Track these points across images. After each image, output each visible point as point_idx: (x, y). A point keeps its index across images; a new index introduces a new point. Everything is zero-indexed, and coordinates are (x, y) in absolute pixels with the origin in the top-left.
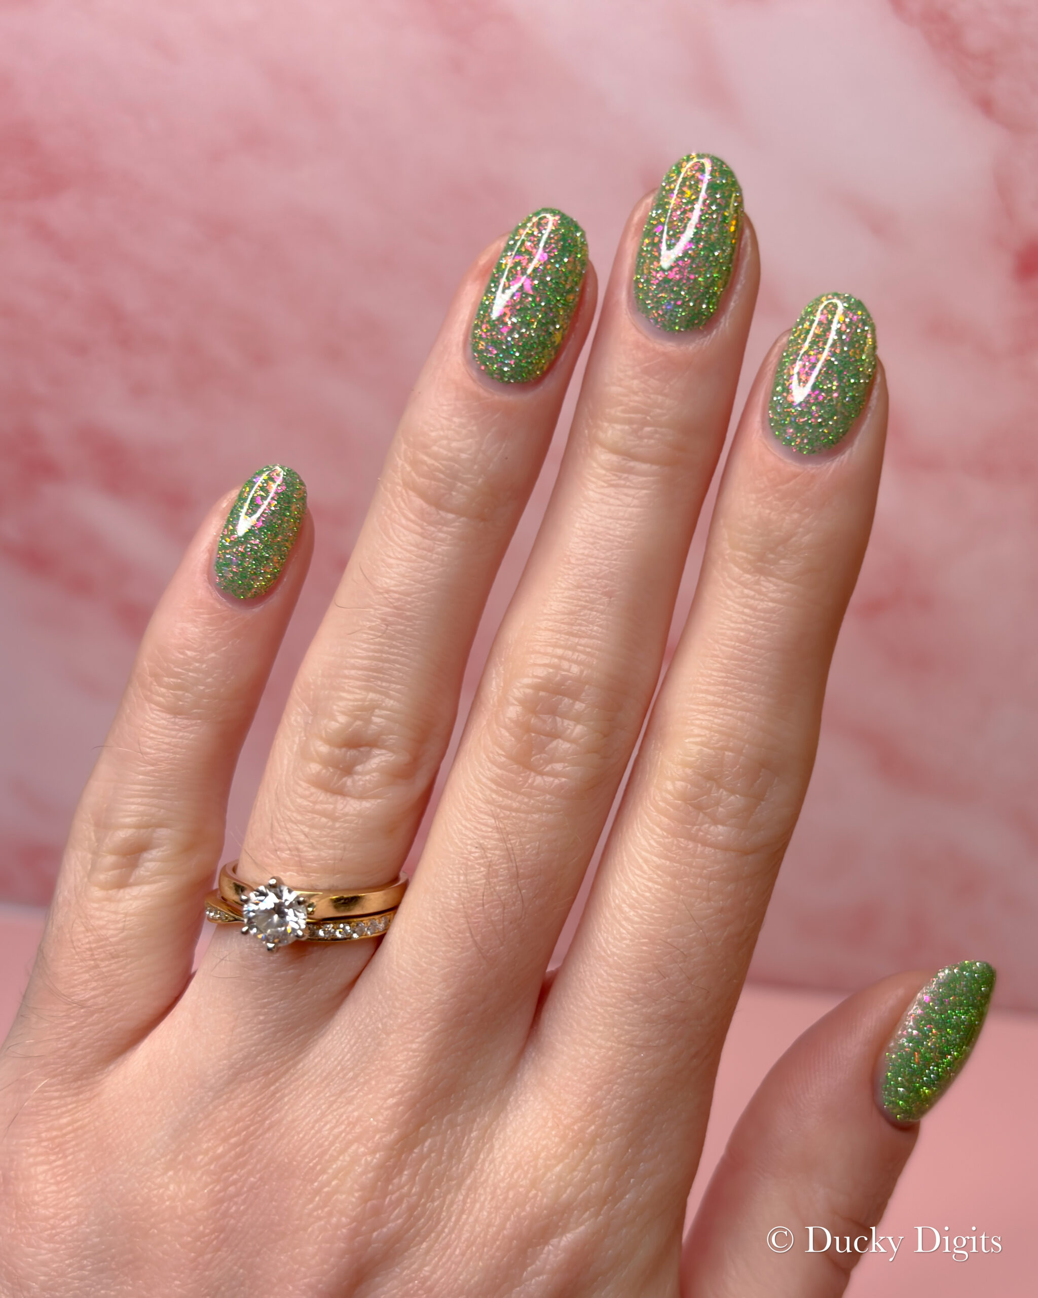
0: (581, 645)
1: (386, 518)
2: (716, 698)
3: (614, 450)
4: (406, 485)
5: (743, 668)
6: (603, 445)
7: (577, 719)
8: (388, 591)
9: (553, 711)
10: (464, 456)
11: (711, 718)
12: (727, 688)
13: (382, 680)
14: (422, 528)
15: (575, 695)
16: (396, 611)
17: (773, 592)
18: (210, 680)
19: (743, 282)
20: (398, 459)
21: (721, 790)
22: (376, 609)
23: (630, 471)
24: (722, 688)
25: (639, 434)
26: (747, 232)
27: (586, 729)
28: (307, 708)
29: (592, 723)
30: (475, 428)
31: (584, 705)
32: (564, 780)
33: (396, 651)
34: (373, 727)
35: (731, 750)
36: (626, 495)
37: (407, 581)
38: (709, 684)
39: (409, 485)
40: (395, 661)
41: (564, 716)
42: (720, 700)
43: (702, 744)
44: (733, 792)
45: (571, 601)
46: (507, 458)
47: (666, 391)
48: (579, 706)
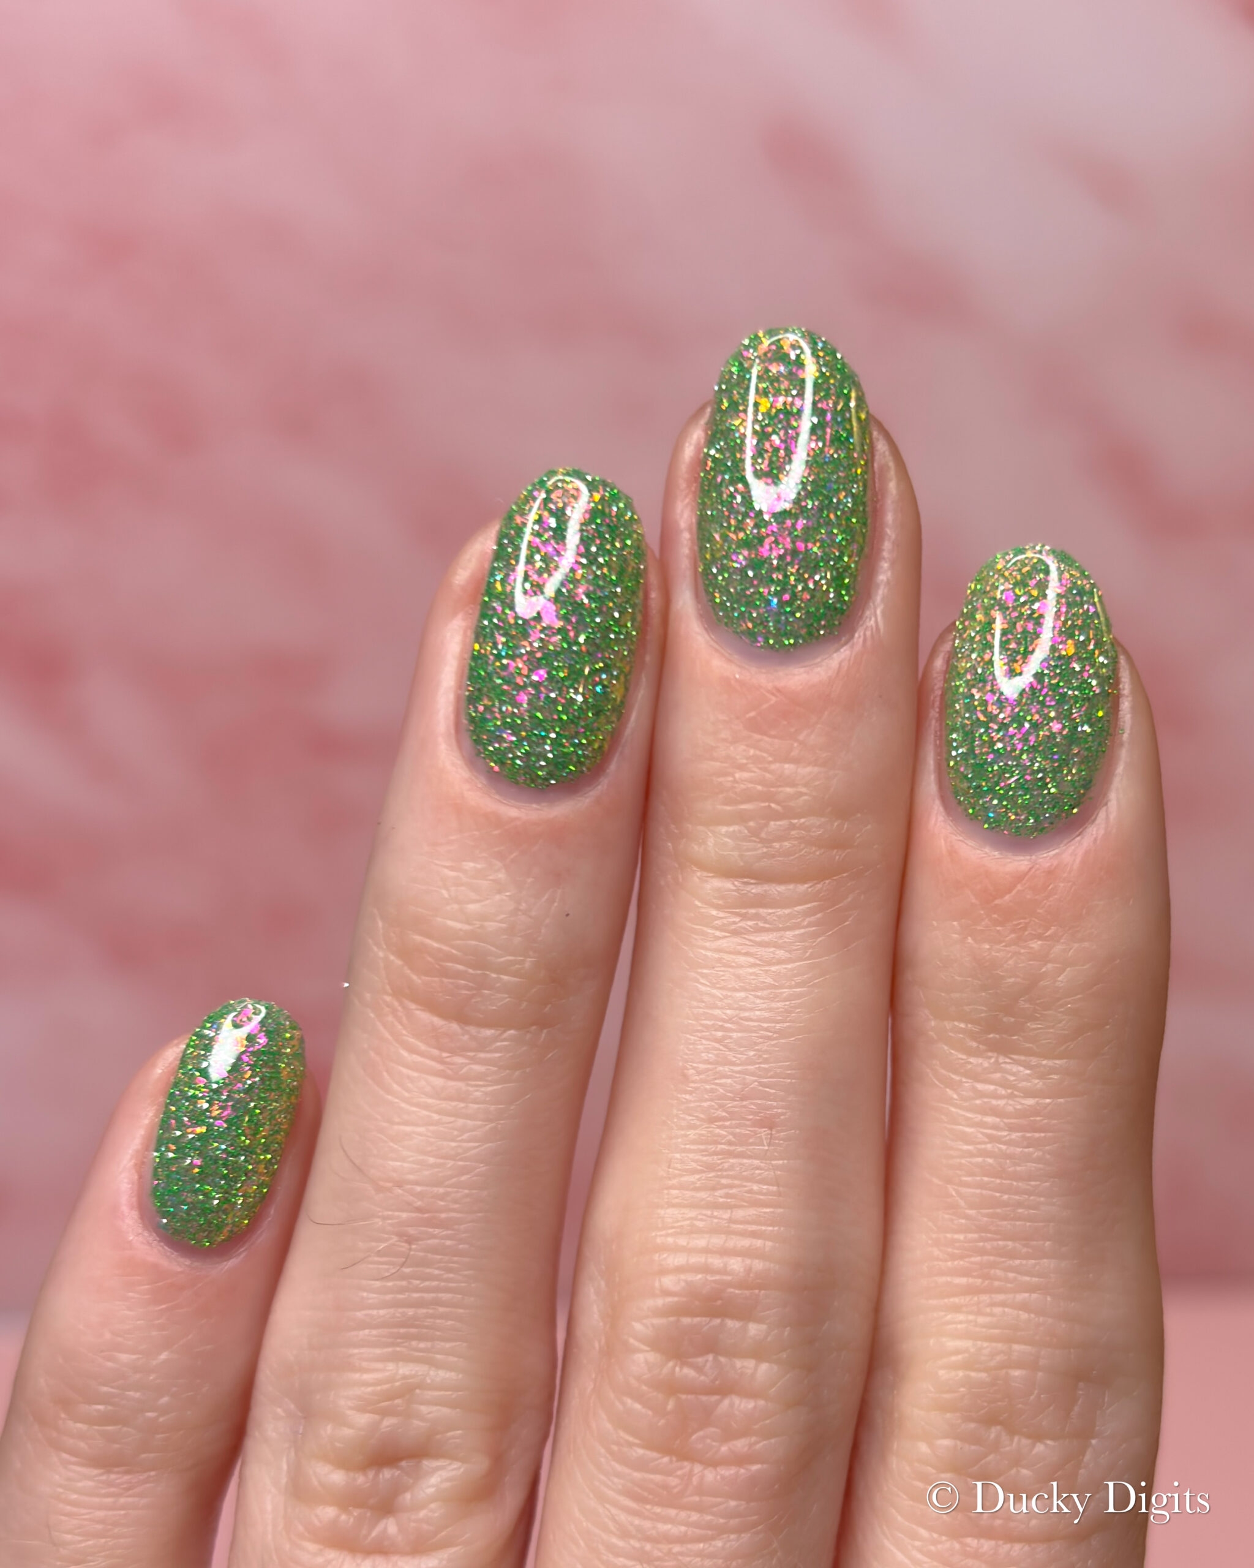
0: (736, 1222)
1: (372, 1054)
2: (971, 1280)
3: (728, 872)
4: (397, 993)
5: (1004, 1218)
6: (703, 867)
7: (758, 1353)
8: (399, 1184)
9: (711, 1345)
10: (491, 926)
11: (971, 1317)
12: (985, 1258)
13: (420, 1338)
14: (441, 1061)
15: (746, 1313)
16: (420, 1215)
17: (1027, 1079)
18: (165, 1400)
19: (893, 536)
20: (375, 949)
21: (1016, 1439)
22: (385, 1218)
23: (761, 902)
24: (978, 1259)
25: (763, 835)
26: (881, 446)
27: (775, 1367)
28: (292, 1406)
29: (784, 1355)
30: (502, 875)
31: (764, 1327)
32: (755, 1468)
33: (435, 1283)
34: (416, 1422)
35: (1019, 1365)
36: (761, 944)
37: (432, 1160)
38: (953, 1257)
39: (404, 992)
40: (437, 1303)
41: (734, 1353)
42: (979, 1281)
43: (967, 1366)
44: (1037, 1436)
45: (702, 1147)
46: (567, 915)
47: (794, 753)
48: (754, 1329)
